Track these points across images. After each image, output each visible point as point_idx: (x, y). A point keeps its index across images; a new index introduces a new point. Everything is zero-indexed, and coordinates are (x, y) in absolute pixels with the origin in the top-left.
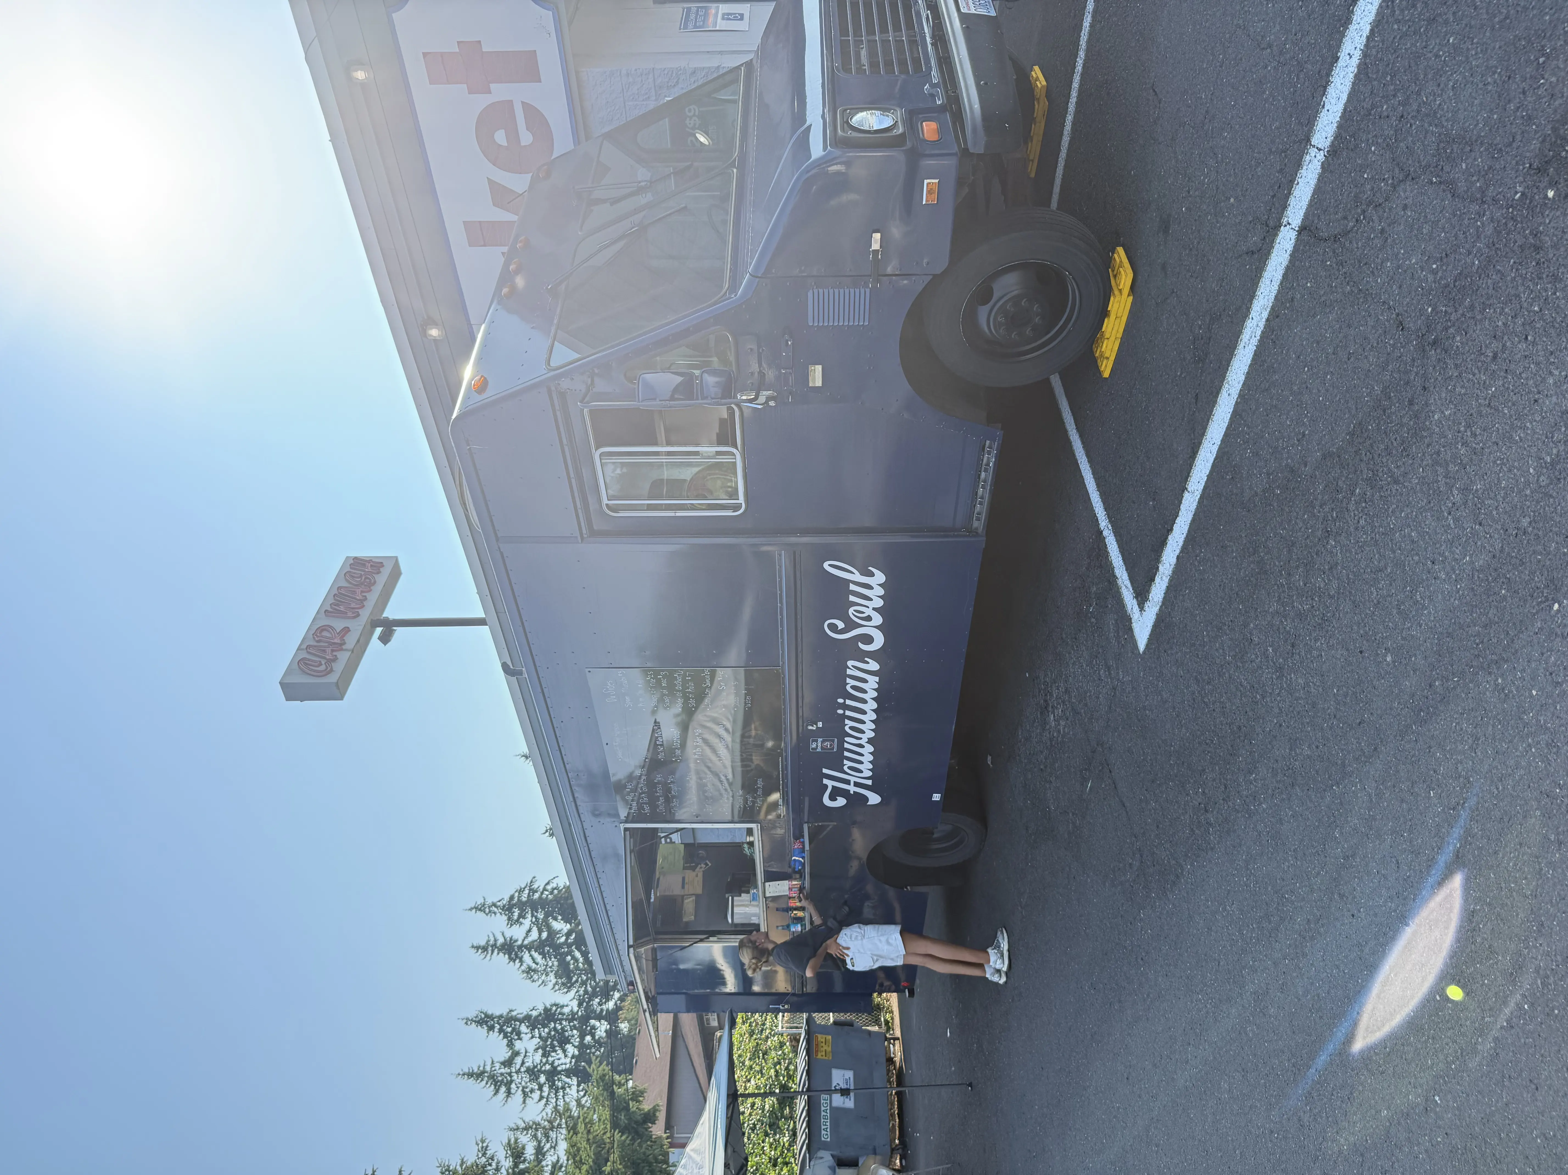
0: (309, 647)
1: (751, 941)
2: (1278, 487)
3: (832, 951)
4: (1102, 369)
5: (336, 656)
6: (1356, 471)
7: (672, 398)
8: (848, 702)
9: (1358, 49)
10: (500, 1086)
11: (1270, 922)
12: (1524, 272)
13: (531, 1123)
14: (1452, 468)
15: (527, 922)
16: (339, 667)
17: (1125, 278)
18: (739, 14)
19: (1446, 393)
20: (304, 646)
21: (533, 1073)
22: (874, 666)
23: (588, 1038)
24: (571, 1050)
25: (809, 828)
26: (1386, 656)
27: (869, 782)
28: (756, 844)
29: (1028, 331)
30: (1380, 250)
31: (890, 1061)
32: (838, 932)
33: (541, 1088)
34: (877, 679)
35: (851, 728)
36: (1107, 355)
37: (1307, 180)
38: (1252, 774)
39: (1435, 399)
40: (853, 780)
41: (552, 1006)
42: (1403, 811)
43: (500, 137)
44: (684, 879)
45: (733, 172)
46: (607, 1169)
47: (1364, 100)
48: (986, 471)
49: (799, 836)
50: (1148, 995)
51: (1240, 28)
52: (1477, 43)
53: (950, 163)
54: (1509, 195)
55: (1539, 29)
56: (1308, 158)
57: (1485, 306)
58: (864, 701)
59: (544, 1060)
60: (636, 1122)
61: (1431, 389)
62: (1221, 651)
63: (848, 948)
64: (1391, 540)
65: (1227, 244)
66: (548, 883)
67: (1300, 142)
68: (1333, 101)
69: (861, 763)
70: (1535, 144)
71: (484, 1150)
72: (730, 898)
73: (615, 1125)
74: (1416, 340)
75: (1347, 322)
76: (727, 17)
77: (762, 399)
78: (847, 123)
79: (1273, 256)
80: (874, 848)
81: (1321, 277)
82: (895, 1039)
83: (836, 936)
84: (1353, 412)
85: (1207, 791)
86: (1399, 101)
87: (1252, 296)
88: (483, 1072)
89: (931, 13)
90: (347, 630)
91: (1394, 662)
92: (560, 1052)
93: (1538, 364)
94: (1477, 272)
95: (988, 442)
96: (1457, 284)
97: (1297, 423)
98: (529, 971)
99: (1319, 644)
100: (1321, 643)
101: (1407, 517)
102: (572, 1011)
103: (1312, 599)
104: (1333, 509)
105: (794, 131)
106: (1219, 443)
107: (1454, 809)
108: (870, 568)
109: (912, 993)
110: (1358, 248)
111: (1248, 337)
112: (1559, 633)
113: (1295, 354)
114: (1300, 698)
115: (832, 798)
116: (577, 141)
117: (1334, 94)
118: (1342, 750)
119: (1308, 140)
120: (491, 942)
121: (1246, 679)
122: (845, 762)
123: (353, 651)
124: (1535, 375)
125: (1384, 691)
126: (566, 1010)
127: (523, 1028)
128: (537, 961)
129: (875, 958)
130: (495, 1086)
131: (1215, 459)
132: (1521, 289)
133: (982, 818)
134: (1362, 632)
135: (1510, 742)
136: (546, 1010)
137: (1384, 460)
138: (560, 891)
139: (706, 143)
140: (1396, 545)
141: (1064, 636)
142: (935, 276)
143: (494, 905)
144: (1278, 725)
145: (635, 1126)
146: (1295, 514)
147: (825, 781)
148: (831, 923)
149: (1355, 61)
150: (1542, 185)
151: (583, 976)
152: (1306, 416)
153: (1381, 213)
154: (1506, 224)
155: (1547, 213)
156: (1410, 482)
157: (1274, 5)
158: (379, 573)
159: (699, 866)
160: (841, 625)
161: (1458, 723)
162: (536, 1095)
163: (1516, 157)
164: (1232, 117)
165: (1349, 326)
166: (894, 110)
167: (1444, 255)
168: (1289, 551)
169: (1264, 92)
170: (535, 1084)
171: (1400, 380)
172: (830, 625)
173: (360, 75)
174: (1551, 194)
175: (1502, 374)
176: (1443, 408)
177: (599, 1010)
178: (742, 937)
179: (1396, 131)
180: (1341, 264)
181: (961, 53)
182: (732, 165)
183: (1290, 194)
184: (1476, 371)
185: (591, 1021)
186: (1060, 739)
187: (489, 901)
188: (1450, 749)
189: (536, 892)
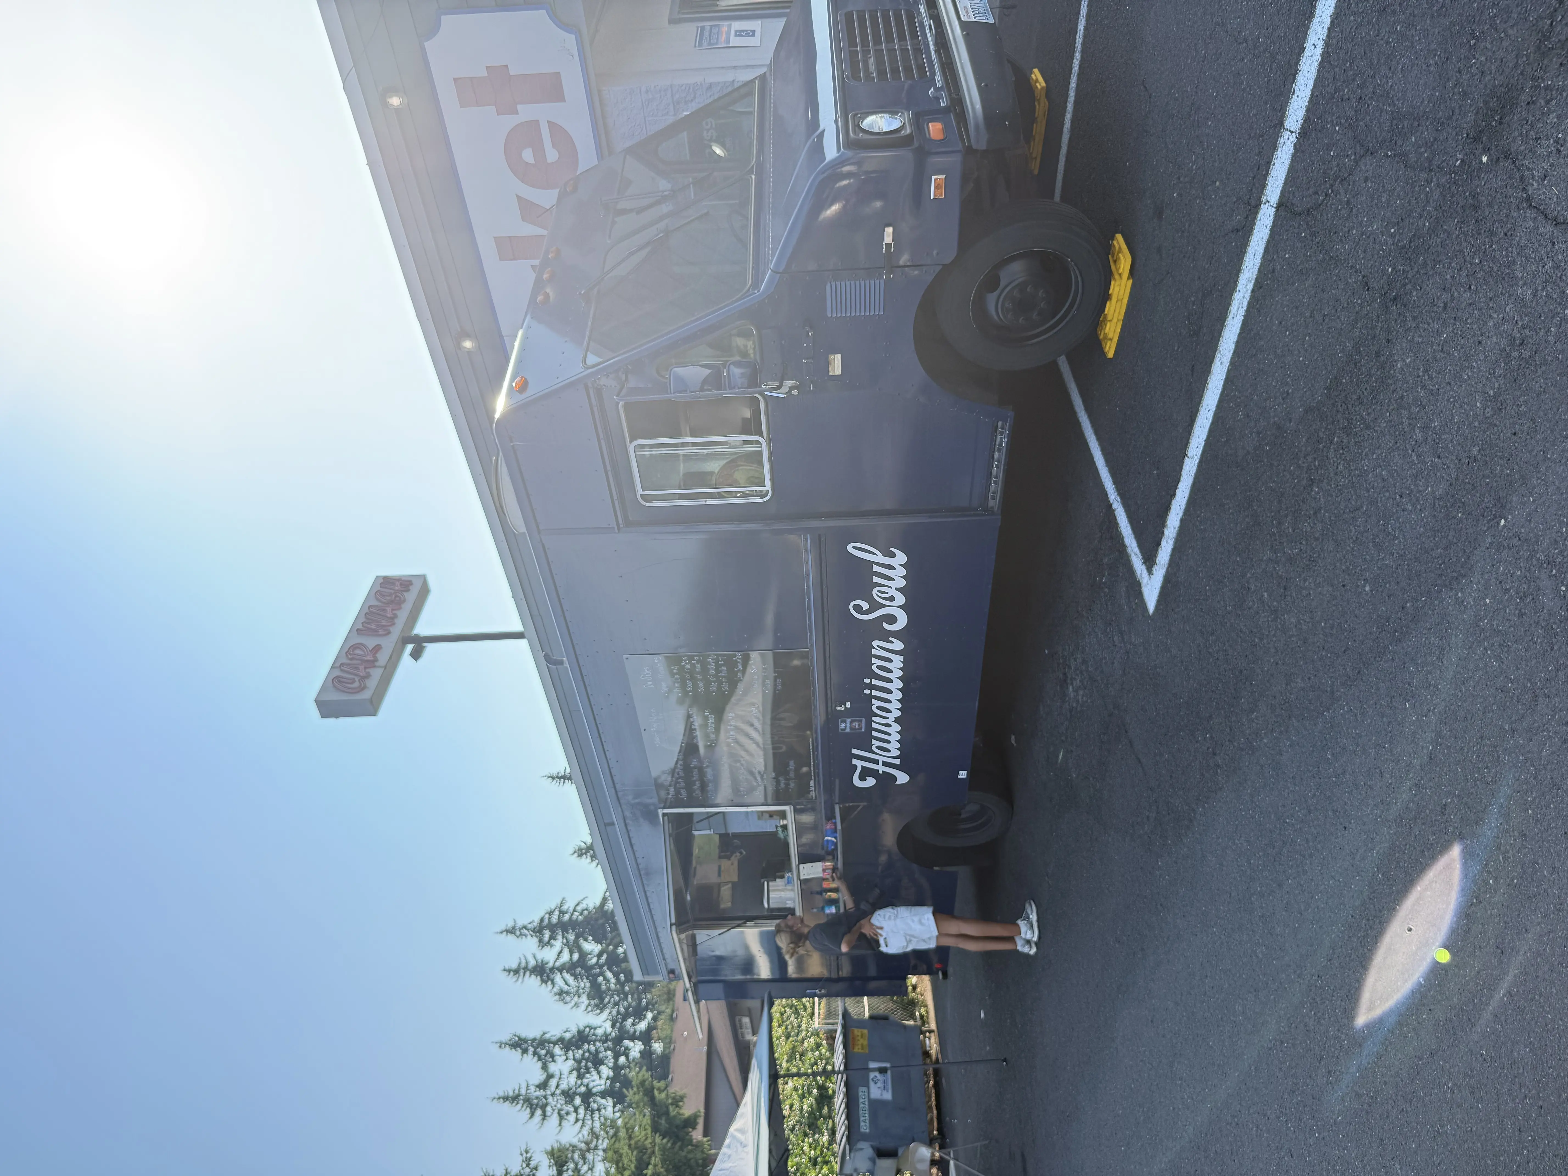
0: (342, 665)
1: (787, 926)
2: (1267, 444)
3: (866, 931)
4: (1107, 350)
5: (369, 673)
6: (1333, 422)
7: (702, 390)
8: (875, 682)
9: (1321, 39)
10: (535, 1109)
11: (1274, 848)
12: (1466, 229)
13: (568, 1145)
14: (1415, 410)
15: (558, 944)
16: (372, 683)
17: (1125, 263)
18: (751, 31)
19: (1406, 343)
20: (338, 665)
21: (568, 1096)
22: (898, 645)
23: (622, 1059)
24: (606, 1071)
25: (840, 808)
26: (1365, 586)
27: (897, 762)
28: (790, 827)
29: (1034, 316)
30: (1347, 219)
31: (927, 1054)
32: (872, 913)
33: (576, 1110)
34: (902, 658)
35: (878, 708)
36: (1110, 336)
37: (1282, 161)
38: (1253, 713)
39: (1397, 349)
40: (881, 759)
41: (585, 1027)
42: (1384, 725)
43: (528, 155)
44: (720, 867)
45: (752, 178)
46: (649, 1171)
47: (1328, 85)
48: (999, 450)
49: (830, 817)
50: (1168, 938)
51: (1219, 25)
52: (1420, 30)
53: (955, 160)
54: (1451, 162)
55: (1469, 15)
56: (1282, 140)
57: (1435, 262)
58: (890, 681)
59: (579, 1082)
60: (677, 1127)
61: (1394, 341)
62: (1222, 602)
63: (881, 928)
64: (1366, 481)
65: (1215, 225)
66: (577, 905)
67: (1275, 126)
68: (1302, 88)
69: (889, 742)
70: (1471, 117)
71: (528, 1161)
72: (766, 883)
73: (655, 1129)
74: (1380, 298)
75: (1321, 287)
76: (739, 33)
77: (785, 389)
78: (857, 126)
79: (1256, 232)
80: (904, 827)
81: (1297, 248)
82: (931, 1031)
83: (869, 917)
84: (1329, 368)
85: (1214, 736)
86: (1358, 84)
87: (1238, 271)
88: (519, 1095)
89: (933, 22)
90: (378, 648)
91: (1371, 591)
92: (594, 1073)
93: (1480, 309)
94: (1427, 233)
95: (1000, 423)
96: (1412, 244)
97: (1282, 384)
98: (561, 993)
99: (1307, 583)
100: (1310, 583)
101: (1378, 459)
102: (605, 1032)
103: (1301, 543)
104: (1315, 458)
105: (809, 136)
106: (1214, 409)
107: (1426, 716)
108: (892, 549)
109: (945, 975)
110: (1328, 219)
111: (1236, 309)
112: (1506, 545)
113: (1277, 320)
114: (1293, 636)
115: (862, 778)
116: (600, 156)
117: (1302, 81)
118: (1331, 678)
119: (1281, 124)
120: (523, 965)
121: (1245, 626)
122: (873, 741)
123: (385, 668)
124: (1478, 319)
125: (1365, 618)
126: (600, 1032)
127: (557, 1050)
128: (568, 982)
129: (908, 938)
130: (531, 1108)
131: (1212, 424)
132: (1464, 244)
133: (1007, 794)
134: (1344, 567)
135: (1470, 648)
136: (580, 1033)
137: (1357, 409)
138: (589, 913)
139: (722, 154)
140: (1370, 484)
141: (1080, 609)
142: (944, 265)
143: (525, 927)
144: (1275, 664)
145: (676, 1130)
146: (1283, 467)
147: (855, 762)
148: (864, 906)
149: (1319, 50)
150: (1477, 152)
151: (615, 996)
152: (1289, 376)
153: (1346, 186)
154: (1450, 188)
155: (1482, 176)
156: (1380, 426)
157: (1247, 3)
158: (408, 590)
159: (735, 855)
160: (865, 606)
161: (1426, 638)
162: (572, 1117)
163: (1456, 128)
164: (1215, 107)
165: (1323, 291)
166: (902, 113)
167: (1400, 220)
168: (1280, 502)
169: (1242, 83)
170: (570, 1106)
171: (1368, 335)
172: (855, 607)
173: (395, 101)
174: (1485, 159)
175: (1452, 321)
176: (1404, 357)
177: (632, 1030)
178: (777, 921)
179: (1356, 111)
180: (1314, 234)
181: (963, 58)
182: (751, 171)
183: (1267, 174)
184: (1431, 321)
185: (624, 1041)
186: (1079, 709)
187: (520, 924)
188: (1421, 662)
189: (566, 913)
